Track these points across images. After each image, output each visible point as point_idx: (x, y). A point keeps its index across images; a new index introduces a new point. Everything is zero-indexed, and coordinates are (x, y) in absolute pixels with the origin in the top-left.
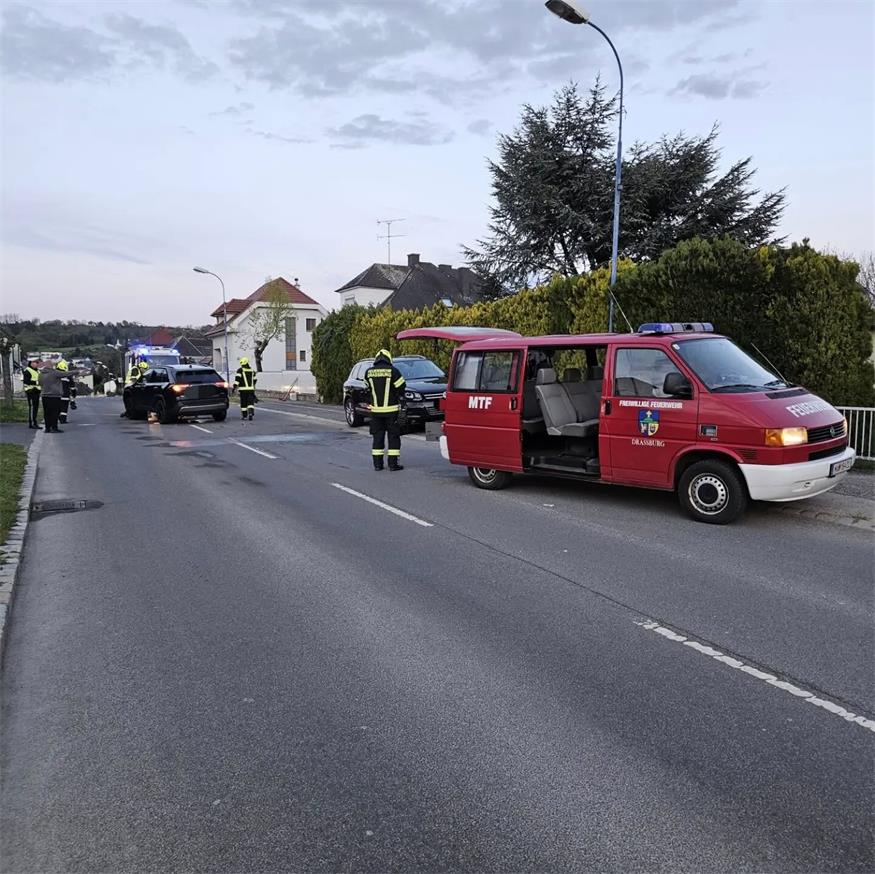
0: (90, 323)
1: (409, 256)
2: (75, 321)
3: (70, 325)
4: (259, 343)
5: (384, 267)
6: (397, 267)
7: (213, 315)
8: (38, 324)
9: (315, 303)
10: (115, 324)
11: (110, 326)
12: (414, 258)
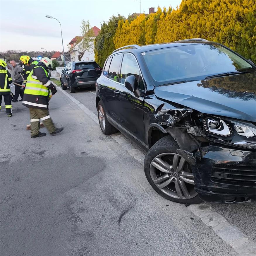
0: (43, 52)
2: (39, 51)
3: (37, 52)
7: (69, 44)
8: (28, 53)
10: (51, 52)
11: (49, 53)
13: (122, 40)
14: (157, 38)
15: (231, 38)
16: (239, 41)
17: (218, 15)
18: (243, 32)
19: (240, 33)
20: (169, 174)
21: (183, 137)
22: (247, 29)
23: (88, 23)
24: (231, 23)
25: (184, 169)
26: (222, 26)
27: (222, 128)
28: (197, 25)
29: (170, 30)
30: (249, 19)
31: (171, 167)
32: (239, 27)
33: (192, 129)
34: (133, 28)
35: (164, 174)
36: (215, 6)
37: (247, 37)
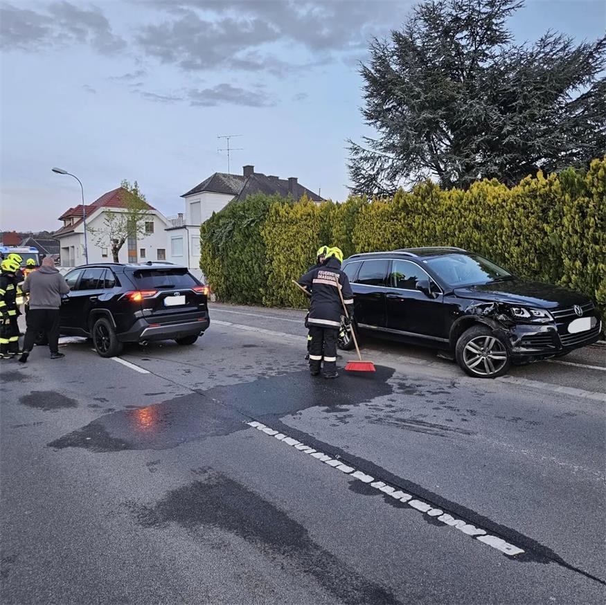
1: (244, 167)
4: (116, 241)
5: (224, 175)
6: (235, 177)
7: (60, 219)
9: (153, 209)
12: (248, 169)
13: (281, 231)
14: (354, 235)
15: (469, 244)
16: (478, 249)
17: (451, 220)
18: (483, 241)
19: (479, 241)
20: (479, 355)
21: (494, 323)
22: (486, 238)
23: (136, 186)
24: (468, 231)
25: (492, 349)
26: (457, 233)
27: (523, 313)
28: (423, 227)
29: (380, 228)
30: (488, 229)
31: (482, 349)
32: (477, 236)
33: (501, 316)
34: (304, 218)
35: (475, 354)
36: (446, 210)
37: (488, 245)
